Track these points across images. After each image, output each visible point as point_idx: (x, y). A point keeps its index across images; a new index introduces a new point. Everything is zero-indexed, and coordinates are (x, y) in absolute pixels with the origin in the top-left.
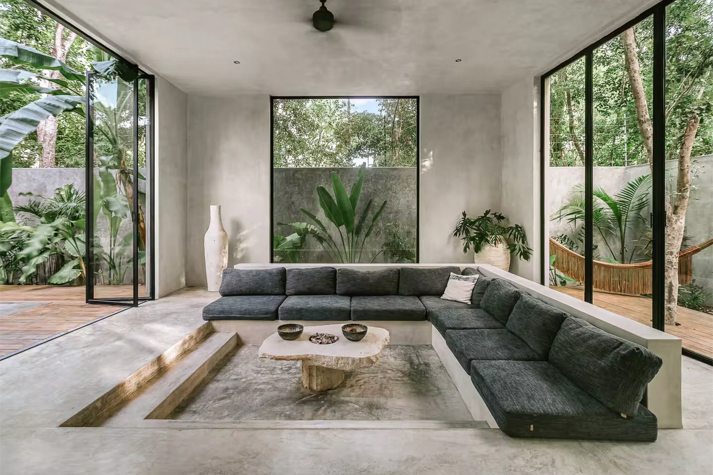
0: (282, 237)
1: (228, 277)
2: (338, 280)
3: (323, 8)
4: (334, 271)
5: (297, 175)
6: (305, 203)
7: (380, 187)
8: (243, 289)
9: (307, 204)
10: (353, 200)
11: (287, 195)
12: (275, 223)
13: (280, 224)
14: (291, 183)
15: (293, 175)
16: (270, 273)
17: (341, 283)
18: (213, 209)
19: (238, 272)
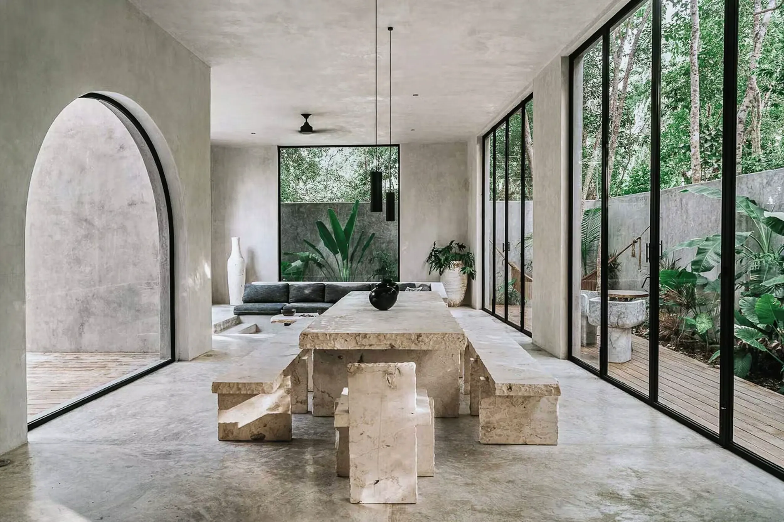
0: (288, 264)
1: (248, 290)
2: (326, 291)
3: (307, 123)
4: (324, 286)
5: (301, 210)
6: (309, 234)
7: (374, 220)
8: (260, 297)
9: (311, 234)
10: (347, 232)
11: (293, 227)
12: (283, 251)
13: (286, 254)
14: (296, 217)
15: (298, 209)
16: (277, 287)
17: (328, 293)
18: (234, 240)
19: (255, 286)
